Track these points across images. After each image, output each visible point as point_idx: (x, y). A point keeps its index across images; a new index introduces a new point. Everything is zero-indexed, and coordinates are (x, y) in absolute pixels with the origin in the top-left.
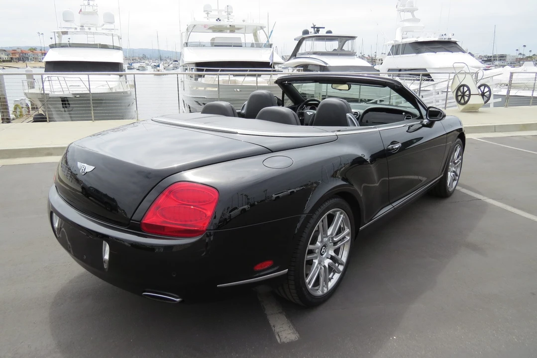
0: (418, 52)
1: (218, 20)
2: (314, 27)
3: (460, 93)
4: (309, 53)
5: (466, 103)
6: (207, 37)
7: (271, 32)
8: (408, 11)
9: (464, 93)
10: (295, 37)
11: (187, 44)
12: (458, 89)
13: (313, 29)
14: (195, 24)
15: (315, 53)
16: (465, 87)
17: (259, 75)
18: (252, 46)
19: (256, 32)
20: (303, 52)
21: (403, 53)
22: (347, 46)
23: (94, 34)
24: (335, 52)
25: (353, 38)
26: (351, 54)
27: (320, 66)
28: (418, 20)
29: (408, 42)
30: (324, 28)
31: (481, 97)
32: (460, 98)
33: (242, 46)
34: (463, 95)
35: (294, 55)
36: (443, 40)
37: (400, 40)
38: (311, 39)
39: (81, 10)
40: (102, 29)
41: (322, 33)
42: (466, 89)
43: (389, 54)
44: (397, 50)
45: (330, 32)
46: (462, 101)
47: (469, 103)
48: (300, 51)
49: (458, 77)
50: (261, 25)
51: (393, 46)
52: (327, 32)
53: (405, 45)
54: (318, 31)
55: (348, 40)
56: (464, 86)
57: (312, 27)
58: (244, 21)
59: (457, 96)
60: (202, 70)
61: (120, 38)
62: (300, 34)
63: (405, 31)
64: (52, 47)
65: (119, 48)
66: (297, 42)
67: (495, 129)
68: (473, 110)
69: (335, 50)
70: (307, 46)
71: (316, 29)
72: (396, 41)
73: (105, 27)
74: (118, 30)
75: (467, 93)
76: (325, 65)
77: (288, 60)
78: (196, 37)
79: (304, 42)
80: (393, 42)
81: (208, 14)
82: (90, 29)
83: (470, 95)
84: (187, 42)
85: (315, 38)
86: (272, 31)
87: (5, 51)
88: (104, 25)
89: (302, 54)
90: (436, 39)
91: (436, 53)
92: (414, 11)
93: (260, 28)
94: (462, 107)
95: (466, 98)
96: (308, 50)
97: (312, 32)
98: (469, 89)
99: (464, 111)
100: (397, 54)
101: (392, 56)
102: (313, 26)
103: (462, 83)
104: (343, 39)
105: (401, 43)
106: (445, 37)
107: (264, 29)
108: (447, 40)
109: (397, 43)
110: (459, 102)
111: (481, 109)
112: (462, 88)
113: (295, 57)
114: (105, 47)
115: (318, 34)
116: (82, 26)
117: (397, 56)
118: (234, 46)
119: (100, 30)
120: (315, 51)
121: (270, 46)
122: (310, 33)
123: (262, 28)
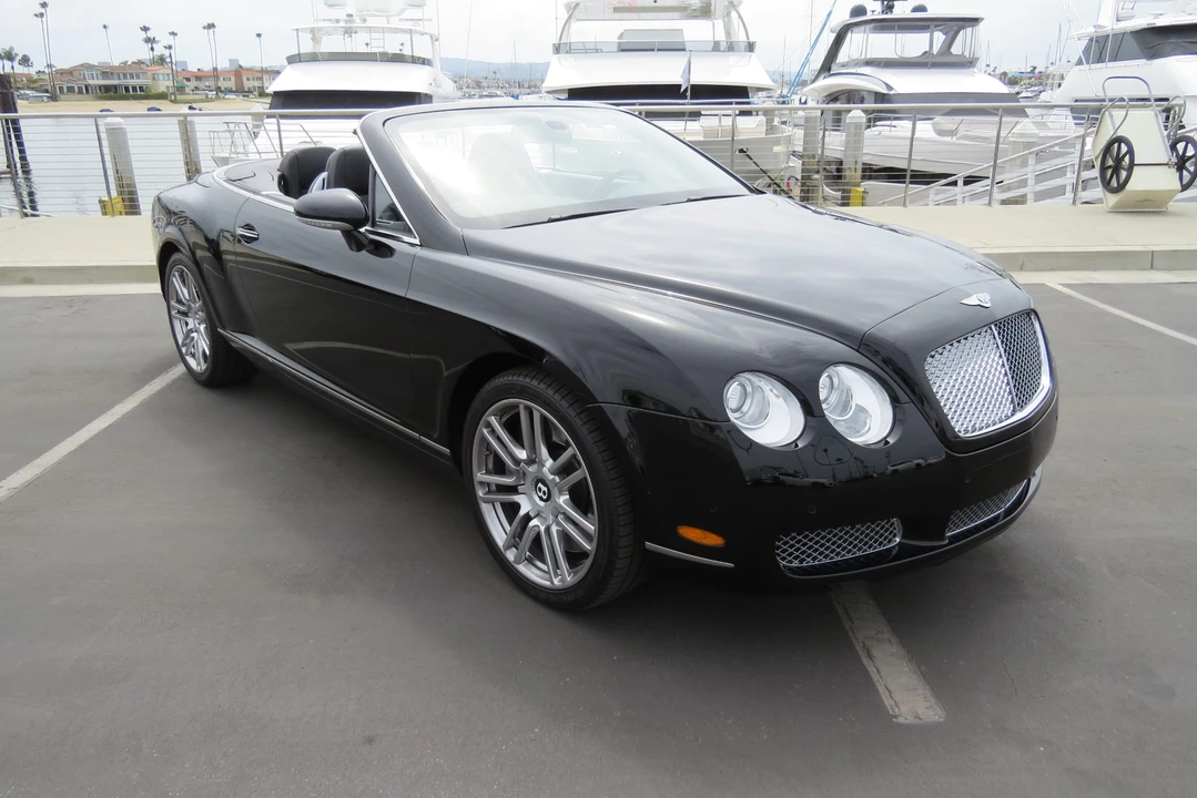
0: (1152, 53)
3: (1110, 162)
4: (858, 63)
5: (1121, 187)
6: (610, 31)
9: (1119, 160)
10: (832, 24)
12: (1108, 149)
15: (870, 63)
16: (1123, 145)
18: (716, 47)
19: (728, 14)
20: (847, 59)
21: (1115, 58)
22: (962, 44)
23: (384, 30)
24: (928, 60)
25: (974, 21)
26: (967, 63)
27: (876, 93)
29: (1130, 30)
31: (1174, 170)
32: (1109, 172)
33: (684, 50)
34: (1117, 169)
35: (826, 68)
37: (1108, 24)
38: (862, 28)
40: (399, 20)
41: (900, 11)
42: (1124, 149)
43: (1080, 62)
44: (1102, 49)
45: (921, 9)
46: (1114, 183)
47: (1129, 187)
48: (842, 57)
49: (1111, 117)
51: (1091, 40)
52: (914, 10)
53: (1120, 37)
54: (891, 8)
55: (963, 28)
56: (1119, 140)
59: (1103, 169)
61: (435, 39)
64: (292, 60)
65: (424, 62)
66: (834, 35)
67: (1152, 260)
68: (1150, 206)
70: (854, 46)
71: (885, 3)
72: (1099, 26)
74: (431, 20)
75: (1127, 160)
76: (886, 92)
77: (813, 81)
79: (849, 35)
80: (1091, 30)
82: (365, 21)
83: (1132, 164)
84: (557, 43)
85: (872, 25)
88: (403, 10)
89: (845, 66)
94: (1112, 199)
95: (1124, 174)
96: (856, 55)
97: (875, 10)
98: (1131, 152)
99: (1120, 210)
100: (1100, 59)
101: (1086, 66)
103: (1120, 133)
104: (954, 25)
105: (1111, 33)
107: (739, 9)
109: (1101, 32)
110: (1106, 184)
111: (1172, 206)
112: (1116, 145)
113: (827, 74)
114: (398, 58)
115: (889, 16)
116: (350, 15)
117: (1100, 65)
118: (659, 50)
119: (395, 23)
120: (868, 57)
121: (751, 47)
122: (869, 13)
123: (733, 5)
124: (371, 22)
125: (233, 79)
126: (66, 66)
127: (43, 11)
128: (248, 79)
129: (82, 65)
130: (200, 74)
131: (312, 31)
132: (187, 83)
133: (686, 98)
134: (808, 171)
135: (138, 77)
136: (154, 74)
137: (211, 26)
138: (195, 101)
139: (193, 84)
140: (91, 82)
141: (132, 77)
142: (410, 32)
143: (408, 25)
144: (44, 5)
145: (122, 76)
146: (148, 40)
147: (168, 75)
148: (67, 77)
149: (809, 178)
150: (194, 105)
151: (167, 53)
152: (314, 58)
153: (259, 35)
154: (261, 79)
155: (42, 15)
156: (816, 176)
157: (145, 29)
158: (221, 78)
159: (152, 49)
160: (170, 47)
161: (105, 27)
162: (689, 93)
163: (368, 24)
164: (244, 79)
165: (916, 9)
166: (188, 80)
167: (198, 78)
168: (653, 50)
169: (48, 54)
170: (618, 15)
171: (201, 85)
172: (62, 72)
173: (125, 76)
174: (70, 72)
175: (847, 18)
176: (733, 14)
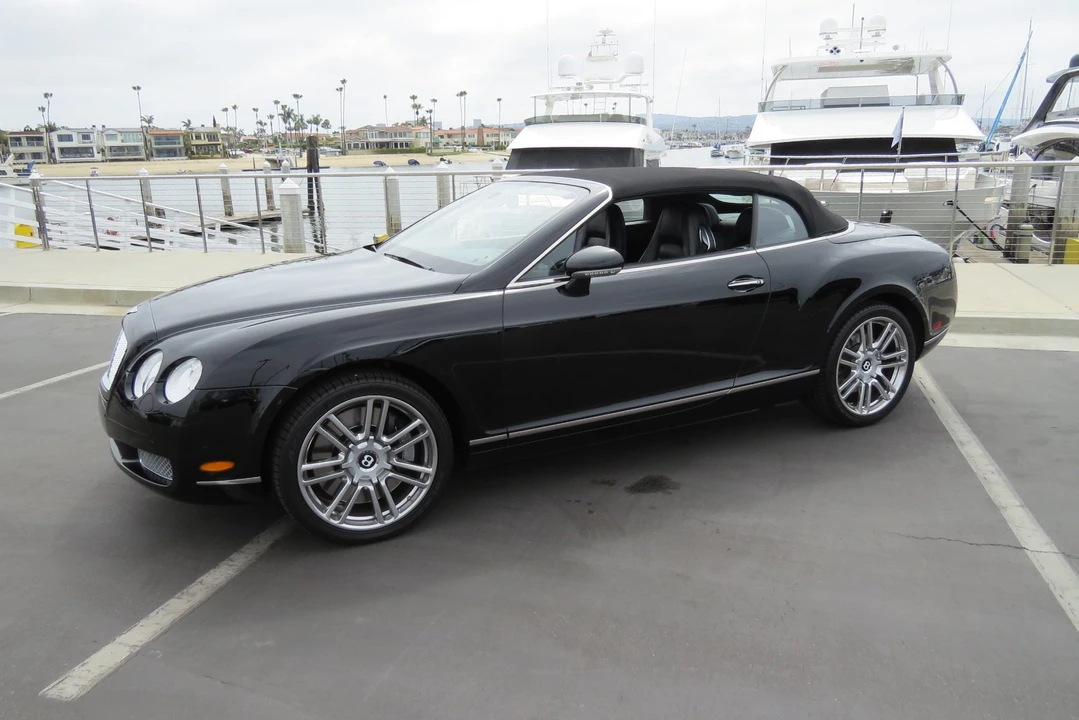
1: (836, 50)
6: (814, 89)
10: (1050, 75)
11: (763, 107)
17: (901, 170)
18: (920, 101)
19: (935, 69)
20: (1065, 108)
23: (606, 95)
33: (888, 105)
35: (1041, 116)
39: (590, 55)
40: (621, 86)
48: (1060, 104)
50: (940, 54)
60: (782, 162)
61: (649, 101)
64: (528, 123)
65: (638, 120)
66: (1051, 85)
70: (1074, 95)
73: (624, 82)
74: (647, 85)
77: (1025, 130)
78: (786, 91)
79: (1069, 84)
81: (826, 39)
82: (592, 87)
84: (763, 101)
87: (512, 129)
88: (625, 77)
89: (1061, 115)
93: (937, 61)
107: (947, 64)
113: (1041, 123)
114: (616, 119)
116: (580, 84)
118: (863, 105)
119: (616, 89)
121: (959, 100)
123: (941, 60)
124: (597, 89)
125: (476, 136)
126: (354, 127)
127: (342, 86)
128: (488, 136)
129: (366, 127)
130: (451, 132)
131: (546, 97)
132: (441, 140)
133: (896, 153)
134: (1016, 220)
135: (405, 135)
136: (417, 133)
137: (463, 94)
138: (445, 154)
139: (446, 140)
140: (371, 140)
141: (401, 136)
142: (630, 96)
143: (627, 90)
144: (344, 82)
145: (393, 135)
146: (416, 107)
147: (427, 133)
148: (353, 136)
149: (1017, 228)
150: (444, 157)
151: (427, 116)
152: (547, 120)
153: (499, 100)
154: (498, 135)
155: (341, 89)
156: (1025, 226)
157: (414, 98)
158: (467, 135)
159: (417, 113)
160: (431, 111)
161: (385, 97)
162: (899, 149)
163: (594, 90)
164: (485, 136)
166: (442, 137)
167: (449, 136)
168: (857, 106)
169: (343, 119)
170: (823, 74)
171: (451, 141)
172: (351, 133)
173: (395, 135)
174: (357, 133)
175: (1067, 67)
176: (941, 69)
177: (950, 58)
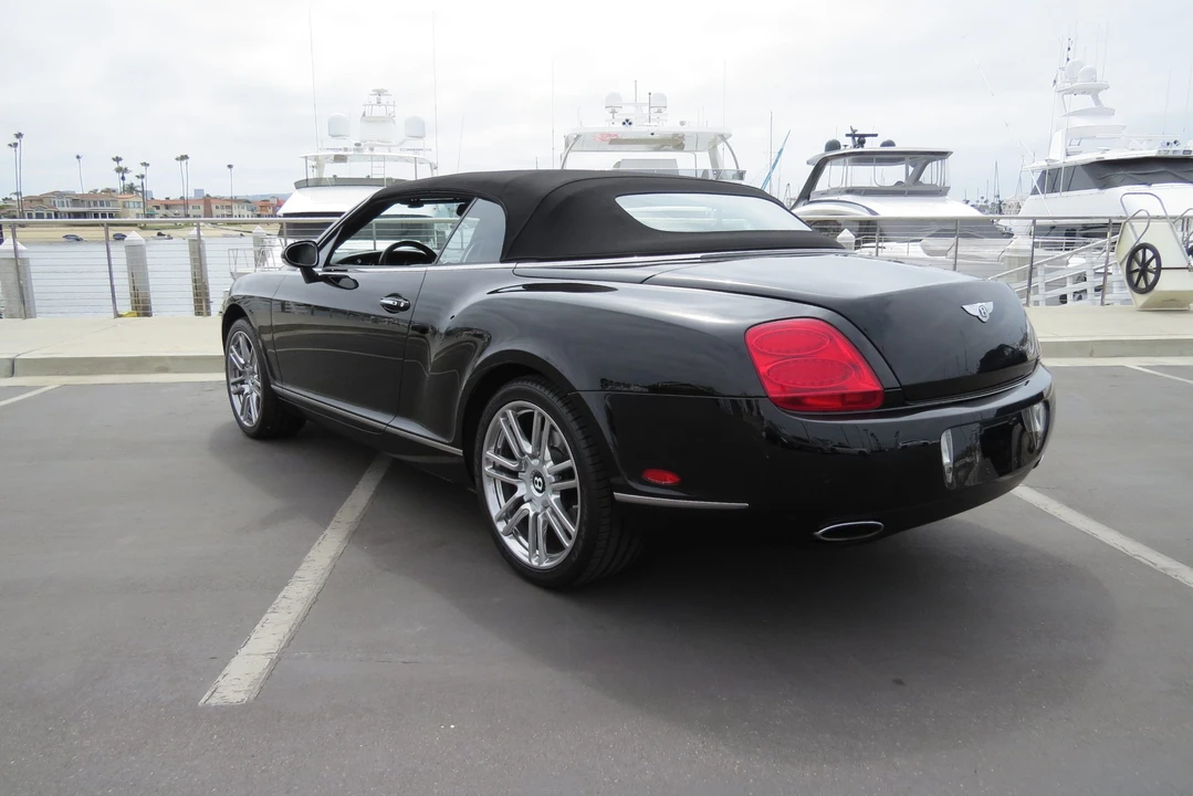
0: (1104, 184)
1: (628, 122)
2: (853, 135)
3: (1136, 266)
5: (1150, 288)
7: (780, 153)
8: (1084, 93)
9: (1145, 264)
10: (809, 157)
12: (1133, 255)
13: (850, 138)
14: (578, 132)
15: (850, 191)
16: (1148, 251)
18: (705, 175)
19: (715, 147)
20: (826, 188)
21: (1068, 188)
22: (930, 175)
23: (384, 158)
24: (899, 188)
25: (943, 155)
26: (938, 192)
27: (860, 220)
28: (1110, 112)
29: (1080, 163)
30: (876, 135)
32: (1136, 276)
34: (1144, 271)
35: (806, 195)
36: (1170, 154)
37: (1058, 158)
38: (842, 160)
39: (364, 115)
40: (401, 149)
41: (871, 145)
42: (1149, 254)
43: (1035, 192)
44: (1053, 180)
45: (890, 144)
46: (1142, 285)
47: (1158, 287)
48: (821, 185)
49: (1132, 227)
50: (722, 132)
51: (1044, 172)
52: (884, 145)
53: (1072, 169)
54: (862, 143)
55: (932, 161)
56: (1144, 247)
57: (847, 135)
58: (682, 123)
59: (1130, 273)
61: (433, 167)
62: (819, 151)
63: (1076, 138)
66: (812, 168)
68: (1175, 306)
69: (899, 183)
70: (833, 176)
71: (857, 139)
72: (1054, 161)
73: (407, 145)
74: (430, 150)
75: (1153, 264)
76: (869, 216)
77: (795, 207)
79: (827, 168)
80: (1043, 164)
81: (613, 112)
82: (372, 149)
83: (1159, 268)
85: (850, 157)
86: (782, 150)
87: (248, 202)
88: (404, 141)
89: (823, 194)
90: (1152, 153)
91: (1150, 185)
92: (1100, 90)
93: (719, 139)
94: (1141, 299)
95: (1151, 277)
96: (836, 184)
97: (848, 145)
98: (1156, 256)
99: (1146, 308)
100: (1053, 189)
101: (1042, 196)
102: (850, 132)
103: (1142, 241)
104: (921, 158)
105: (1062, 166)
106: (1174, 148)
107: (728, 141)
108: (1180, 154)
109: (1054, 165)
110: (1134, 287)
112: (1140, 252)
113: (806, 201)
115: (860, 150)
116: (358, 145)
117: (1054, 195)
119: (396, 153)
120: (849, 185)
121: (741, 175)
122: (842, 147)
123: (723, 138)
124: (378, 152)
125: (202, 207)
126: (37, 193)
127: (18, 141)
128: (217, 207)
129: (53, 193)
130: (168, 202)
131: (317, 158)
132: (156, 211)
135: (108, 205)
136: (124, 202)
137: (184, 158)
138: (164, 228)
139: (163, 211)
140: (60, 209)
141: (102, 205)
142: (415, 159)
143: (411, 155)
144: (19, 136)
145: (92, 204)
146: (119, 170)
147: (139, 203)
148: (35, 204)
150: (163, 232)
151: (137, 183)
153: (230, 166)
154: (230, 207)
155: (16, 145)
157: (118, 159)
158: (190, 207)
159: (123, 178)
160: (143, 177)
161: (78, 157)
163: (375, 153)
164: (213, 207)
165: (886, 144)
166: (158, 208)
167: (167, 207)
169: (19, 181)
171: (168, 212)
172: (31, 200)
173: (95, 204)
174: (40, 199)
175: (823, 151)
176: (720, 146)
177: (731, 135)
